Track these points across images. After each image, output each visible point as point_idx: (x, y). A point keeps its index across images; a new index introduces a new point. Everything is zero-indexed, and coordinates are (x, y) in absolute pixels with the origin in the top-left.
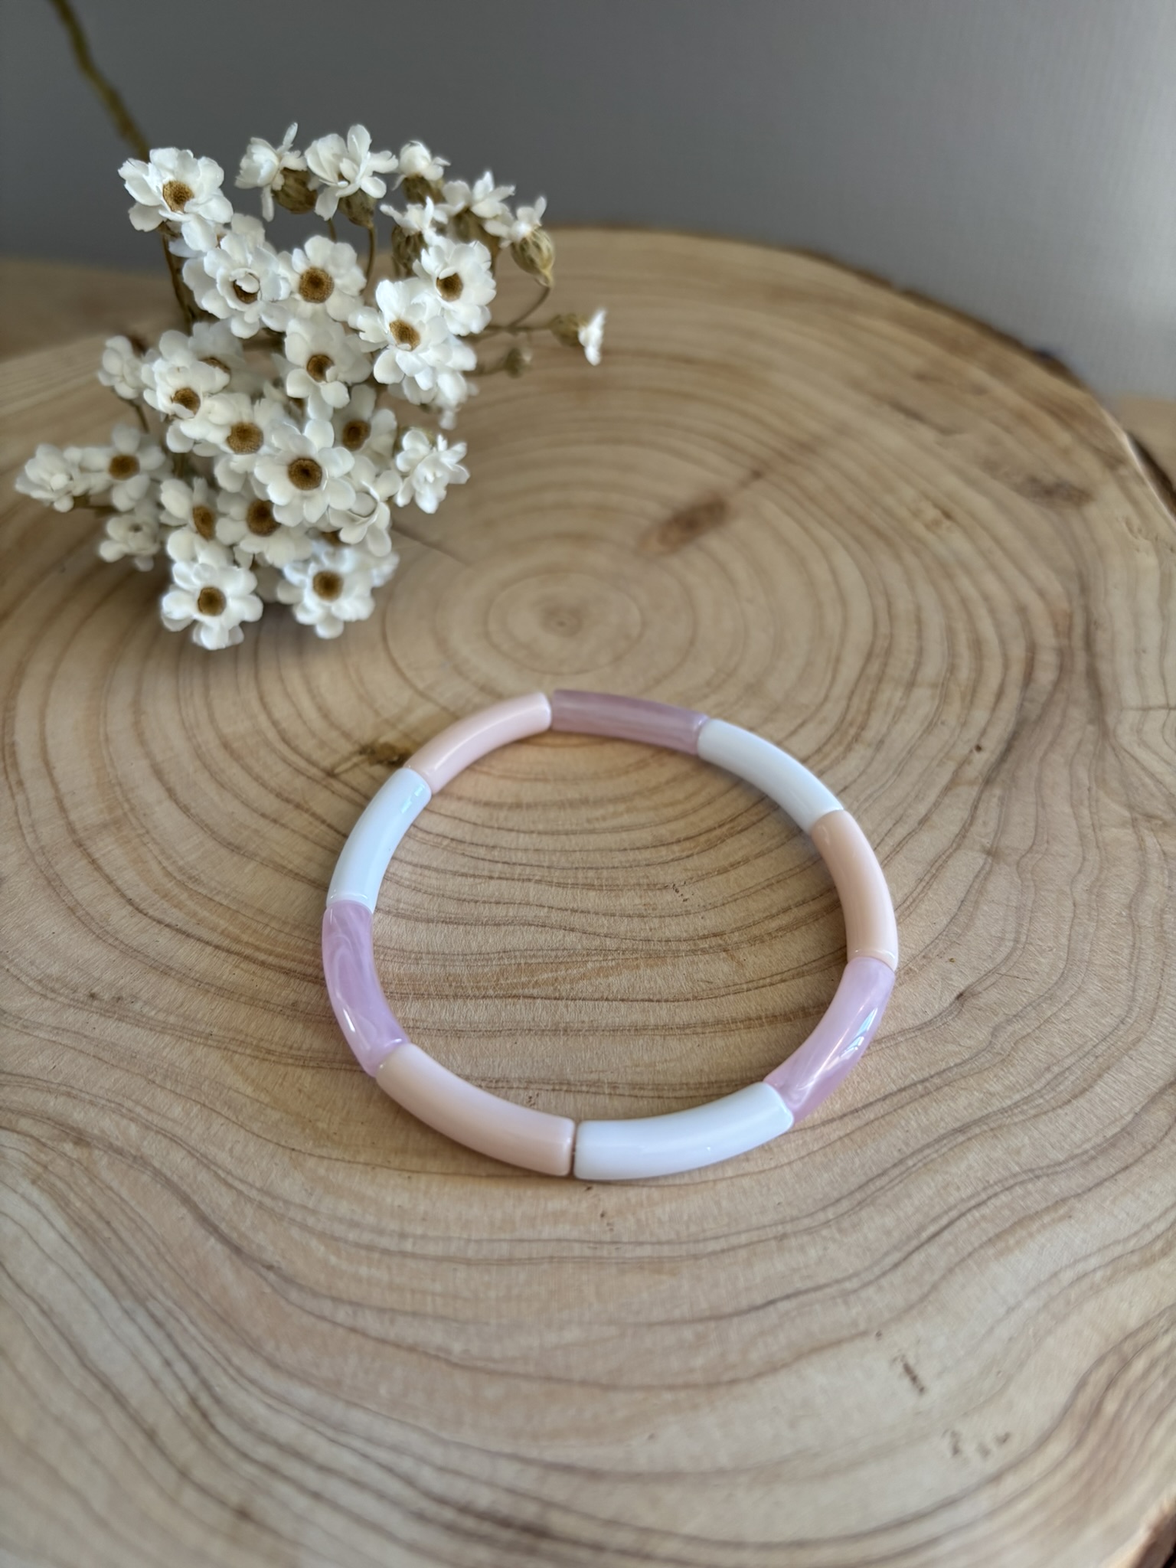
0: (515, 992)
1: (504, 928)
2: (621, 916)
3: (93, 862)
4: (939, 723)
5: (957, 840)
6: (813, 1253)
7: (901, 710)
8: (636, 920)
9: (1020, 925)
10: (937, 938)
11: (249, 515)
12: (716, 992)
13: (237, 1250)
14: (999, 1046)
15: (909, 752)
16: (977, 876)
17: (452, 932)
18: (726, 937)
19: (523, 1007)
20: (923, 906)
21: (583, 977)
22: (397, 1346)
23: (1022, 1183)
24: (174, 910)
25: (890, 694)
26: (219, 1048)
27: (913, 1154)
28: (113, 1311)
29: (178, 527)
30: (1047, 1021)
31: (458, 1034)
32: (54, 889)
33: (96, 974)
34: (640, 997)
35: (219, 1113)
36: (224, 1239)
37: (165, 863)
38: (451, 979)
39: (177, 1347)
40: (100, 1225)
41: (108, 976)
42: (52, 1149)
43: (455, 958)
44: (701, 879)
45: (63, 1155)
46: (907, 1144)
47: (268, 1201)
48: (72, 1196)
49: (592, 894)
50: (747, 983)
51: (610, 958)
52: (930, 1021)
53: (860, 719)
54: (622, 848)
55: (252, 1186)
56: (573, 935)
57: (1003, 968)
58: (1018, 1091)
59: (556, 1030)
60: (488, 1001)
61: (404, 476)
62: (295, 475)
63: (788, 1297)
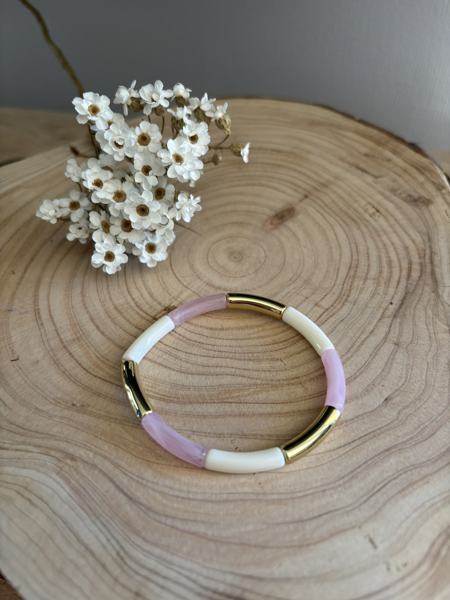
0: (224, 401)
1: (219, 376)
2: (262, 371)
3: (70, 354)
4: (377, 294)
5: (384, 339)
6: (335, 497)
7: (362, 289)
8: (267, 372)
9: (408, 372)
10: (377, 377)
11: (122, 224)
12: (298, 400)
13: (130, 498)
14: (401, 418)
15: (366, 305)
16: (391, 353)
17: (201, 378)
18: (300, 378)
19: (228, 406)
20: (372, 365)
21: (249, 394)
22: (189, 532)
23: (410, 470)
24: (101, 372)
25: (358, 283)
26: (120, 423)
27: (370, 459)
28: (88, 521)
29: (96, 230)
30: (418, 408)
31: (205, 417)
32: (57, 364)
33: (74, 396)
34: (270, 402)
35: (121, 448)
36: (126, 495)
37: (97, 354)
38: (201, 396)
39: (111, 534)
40: (82, 490)
41: (79, 397)
42: (63, 462)
43: (203, 388)
44: (290, 356)
45: (67, 464)
46: (368, 456)
47: (140, 480)
48: (71, 480)
49: (251, 363)
50: (309, 396)
51: (258, 387)
52: (376, 409)
53: (347, 292)
54: (261, 345)
55: (134, 474)
56: (244, 378)
57: (402, 388)
58: (408, 435)
59: (240, 415)
60: (215, 404)
61: (178, 210)
62: (139, 211)
63: (326, 513)
